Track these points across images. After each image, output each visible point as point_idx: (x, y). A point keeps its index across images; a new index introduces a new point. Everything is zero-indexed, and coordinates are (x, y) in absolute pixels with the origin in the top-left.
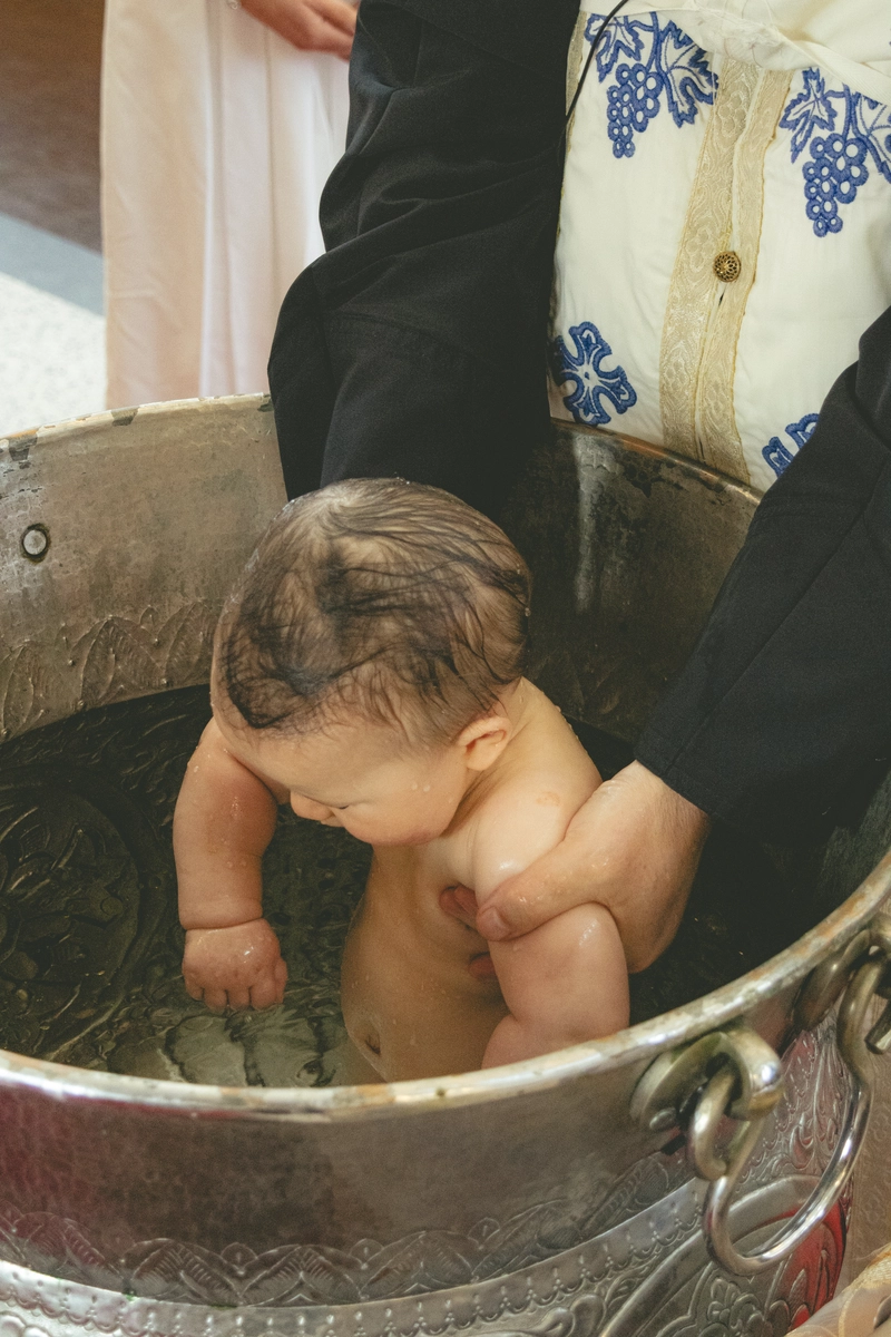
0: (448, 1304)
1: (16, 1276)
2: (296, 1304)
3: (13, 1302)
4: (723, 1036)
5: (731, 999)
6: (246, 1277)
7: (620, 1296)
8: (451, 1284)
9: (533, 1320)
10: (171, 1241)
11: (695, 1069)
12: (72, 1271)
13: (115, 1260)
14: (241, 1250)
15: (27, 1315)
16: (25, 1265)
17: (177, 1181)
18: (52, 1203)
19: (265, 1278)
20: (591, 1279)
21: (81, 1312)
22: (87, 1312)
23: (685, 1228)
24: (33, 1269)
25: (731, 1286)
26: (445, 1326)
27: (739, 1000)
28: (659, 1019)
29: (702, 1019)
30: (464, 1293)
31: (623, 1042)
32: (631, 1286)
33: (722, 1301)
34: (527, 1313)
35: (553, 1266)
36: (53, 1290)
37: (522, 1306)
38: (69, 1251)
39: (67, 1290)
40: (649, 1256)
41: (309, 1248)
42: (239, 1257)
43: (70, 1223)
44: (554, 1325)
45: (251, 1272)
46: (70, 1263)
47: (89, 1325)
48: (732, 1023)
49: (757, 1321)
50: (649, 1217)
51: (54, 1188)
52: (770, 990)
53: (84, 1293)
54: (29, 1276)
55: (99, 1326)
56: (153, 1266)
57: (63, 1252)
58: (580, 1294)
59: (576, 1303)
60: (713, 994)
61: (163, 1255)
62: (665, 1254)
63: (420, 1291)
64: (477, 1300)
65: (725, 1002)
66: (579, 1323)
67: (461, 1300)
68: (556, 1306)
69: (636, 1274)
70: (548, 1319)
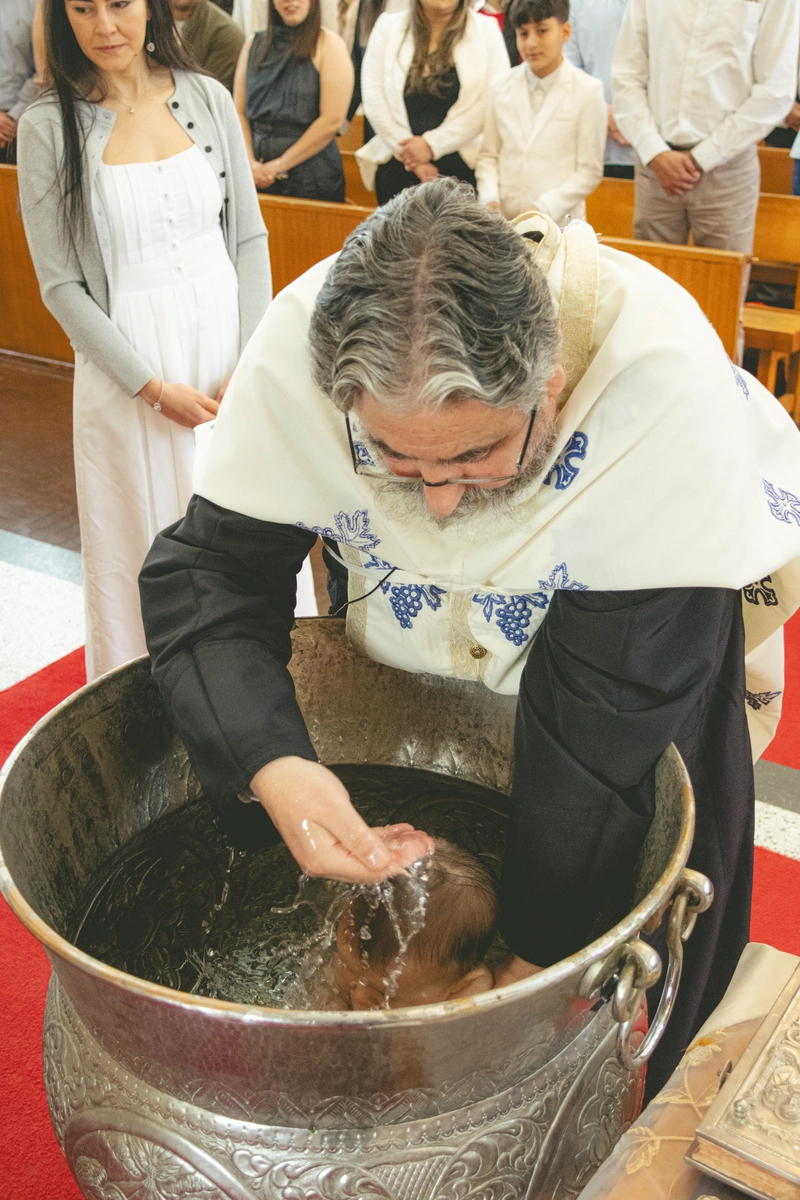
0: (483, 1109)
1: (245, 1128)
2: (405, 1121)
3: (243, 1143)
4: (628, 945)
5: (630, 925)
6: (381, 1110)
7: (565, 1089)
8: (485, 1097)
9: (526, 1110)
10: (342, 1097)
11: (613, 965)
12: (280, 1121)
13: (307, 1112)
14: (380, 1096)
15: (253, 1149)
16: (250, 1121)
17: (350, 1065)
18: (274, 1085)
19: (392, 1109)
20: (551, 1083)
21: (285, 1143)
22: (289, 1142)
23: (591, 1048)
24: (256, 1122)
25: (613, 1075)
26: (482, 1121)
27: (634, 925)
28: (598, 941)
29: (619, 938)
30: (491, 1101)
31: (584, 956)
32: (570, 1083)
33: (609, 1084)
34: (523, 1107)
35: (532, 1079)
36: (267, 1133)
37: (519, 1103)
38: (280, 1111)
39: (276, 1131)
40: (577, 1066)
41: (417, 1091)
42: (378, 1101)
43: (283, 1095)
44: (535, 1112)
45: (384, 1106)
46: (280, 1117)
47: (290, 1149)
48: (630, 939)
49: (625, 1092)
50: (575, 1045)
51: (276, 1077)
52: (647, 916)
53: (285, 1132)
54: (253, 1127)
55: (296, 1149)
56: (329, 1112)
57: (276, 1111)
58: (545, 1093)
59: (545, 1098)
60: (621, 924)
61: (337, 1105)
62: (583, 1064)
63: (470, 1104)
64: (498, 1104)
65: (628, 927)
66: (547, 1107)
67: (490, 1105)
68: (536, 1101)
69: (571, 1077)
70: (532, 1109)
